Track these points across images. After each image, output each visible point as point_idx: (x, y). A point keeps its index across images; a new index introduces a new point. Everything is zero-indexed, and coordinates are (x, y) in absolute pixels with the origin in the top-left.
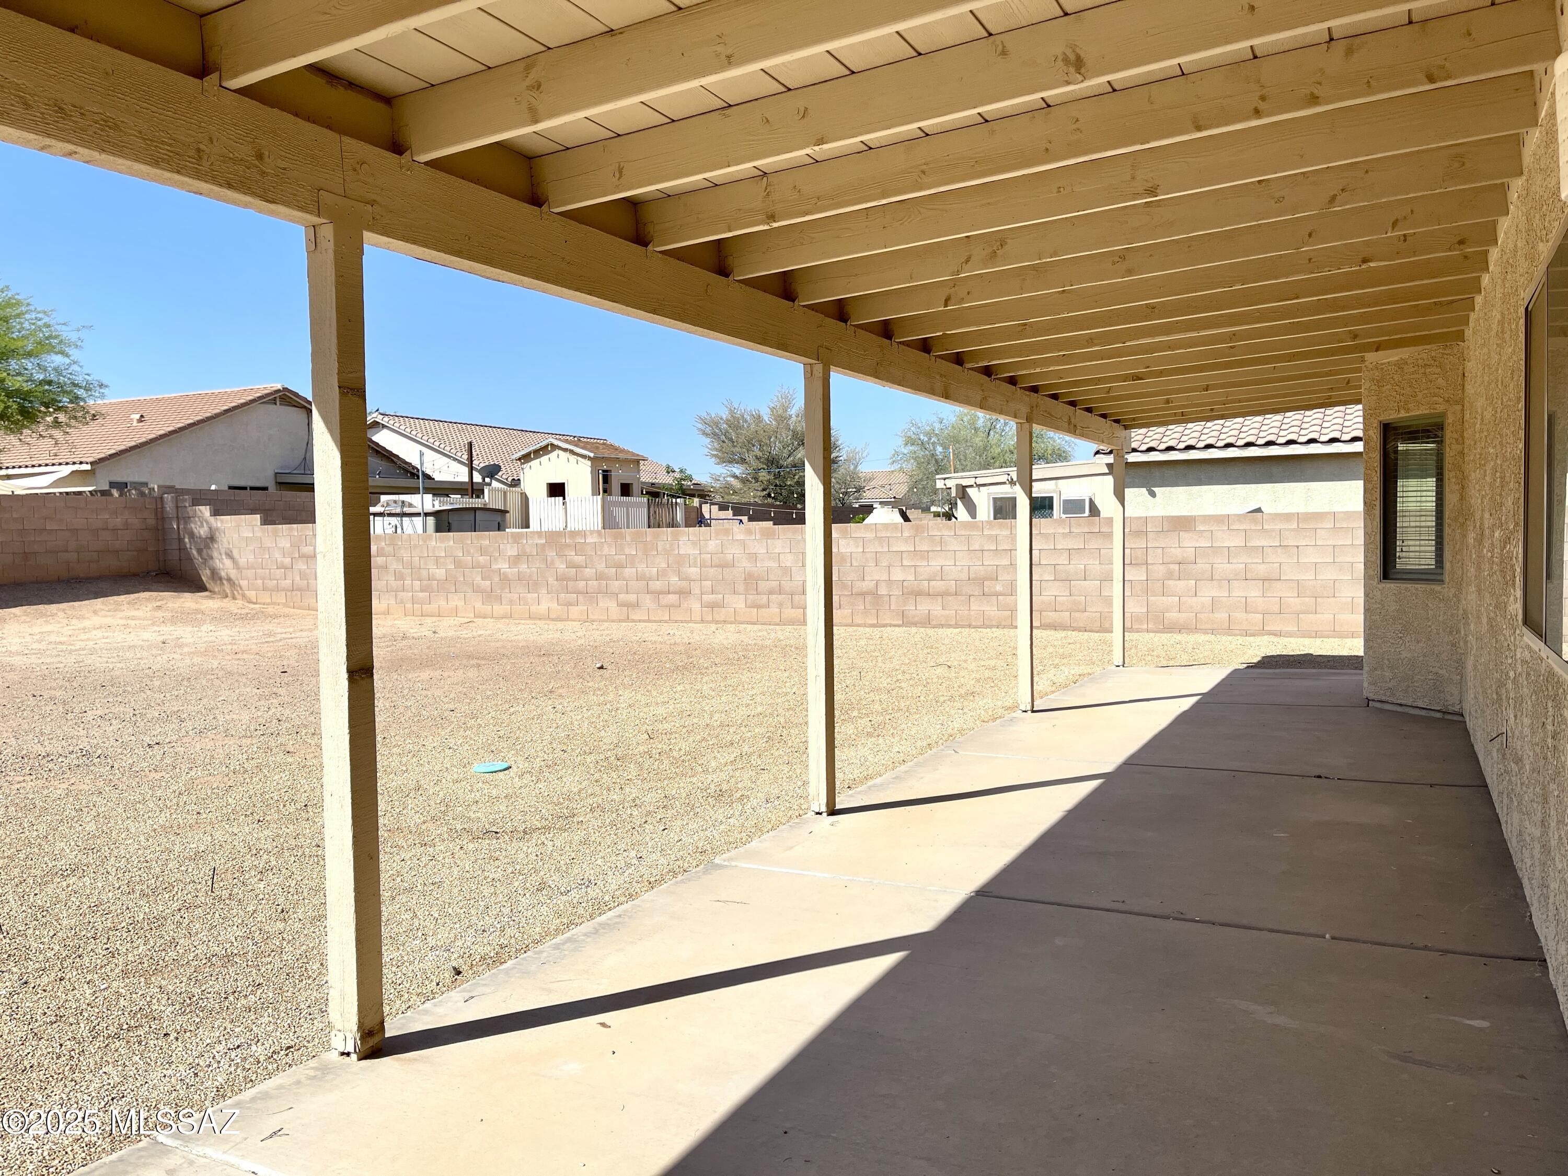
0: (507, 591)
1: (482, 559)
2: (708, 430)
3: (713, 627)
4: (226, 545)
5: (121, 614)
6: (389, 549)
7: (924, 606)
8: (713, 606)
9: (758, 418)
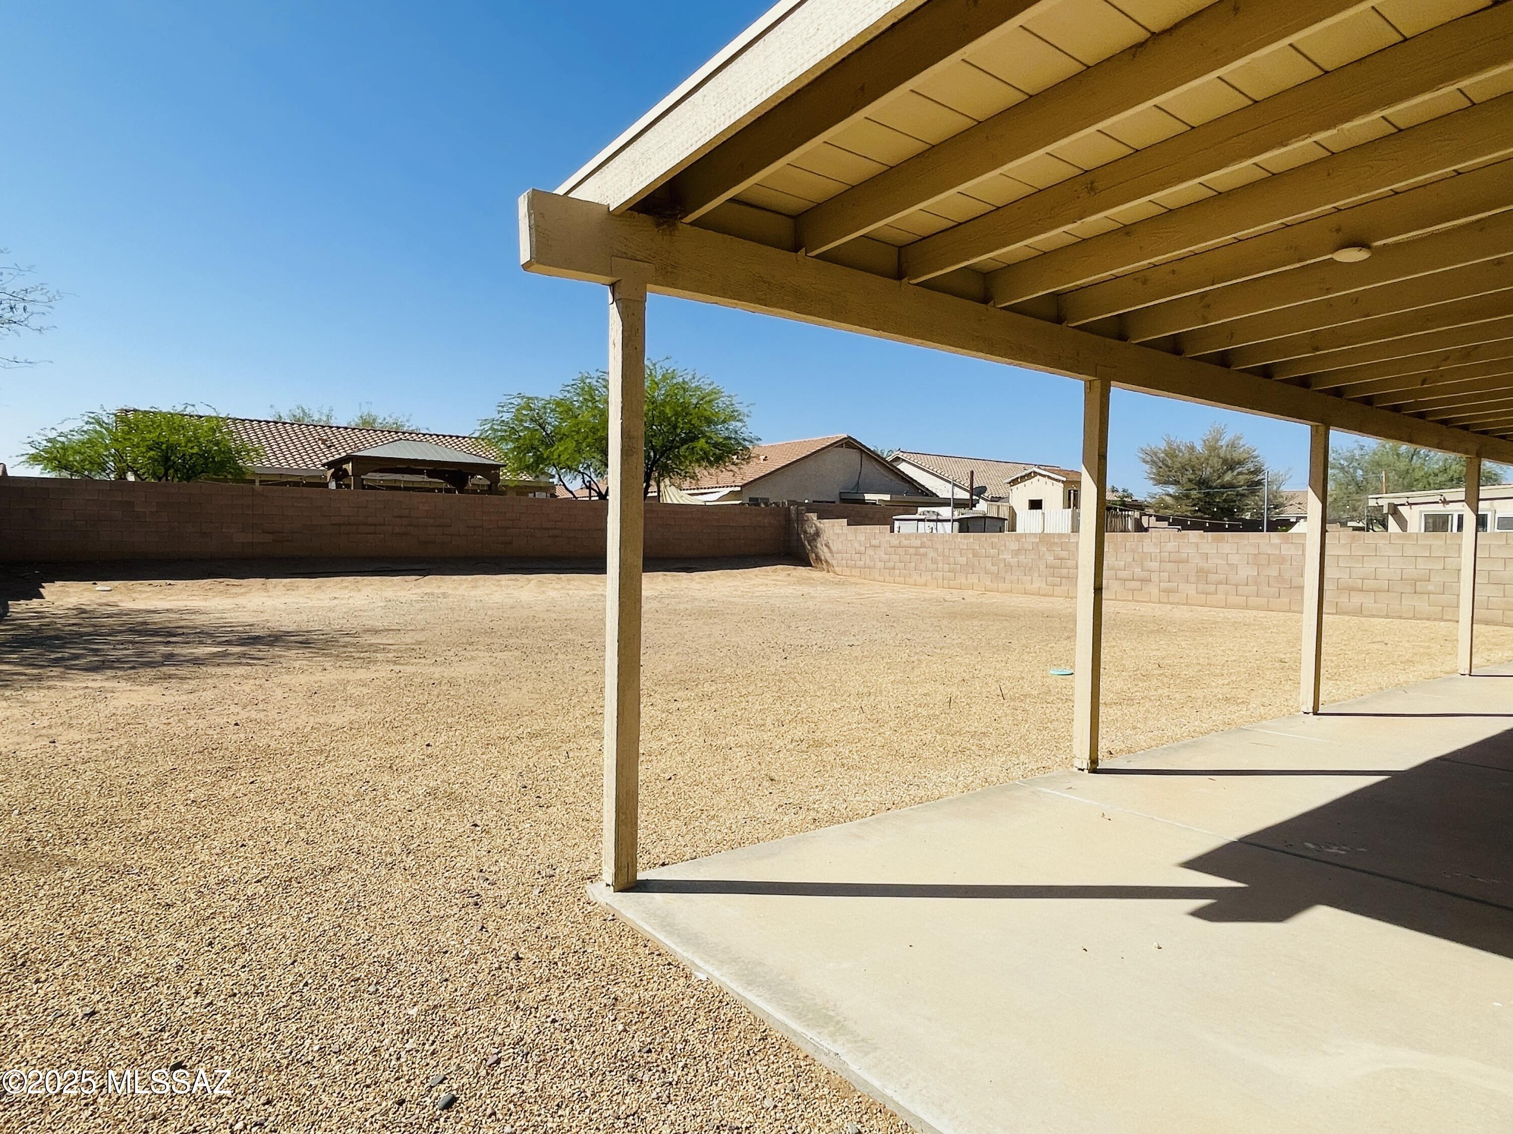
0: (1010, 573)
1: (993, 552)
2: (1148, 459)
3: (1169, 607)
4: (825, 538)
5: (770, 578)
6: (929, 544)
7: (1357, 599)
8: (1168, 591)
9: (1192, 449)
